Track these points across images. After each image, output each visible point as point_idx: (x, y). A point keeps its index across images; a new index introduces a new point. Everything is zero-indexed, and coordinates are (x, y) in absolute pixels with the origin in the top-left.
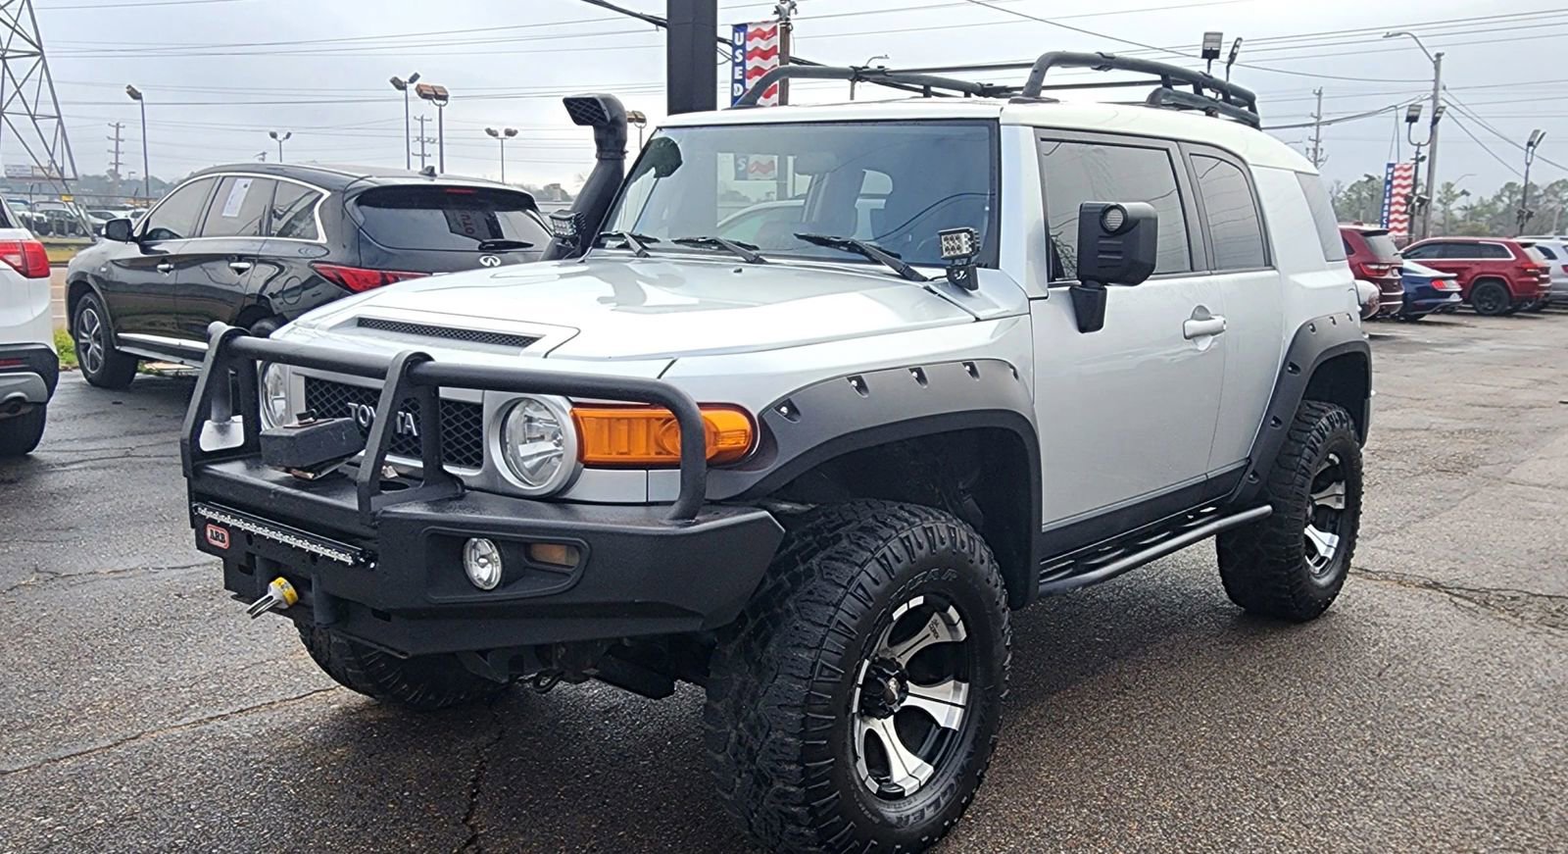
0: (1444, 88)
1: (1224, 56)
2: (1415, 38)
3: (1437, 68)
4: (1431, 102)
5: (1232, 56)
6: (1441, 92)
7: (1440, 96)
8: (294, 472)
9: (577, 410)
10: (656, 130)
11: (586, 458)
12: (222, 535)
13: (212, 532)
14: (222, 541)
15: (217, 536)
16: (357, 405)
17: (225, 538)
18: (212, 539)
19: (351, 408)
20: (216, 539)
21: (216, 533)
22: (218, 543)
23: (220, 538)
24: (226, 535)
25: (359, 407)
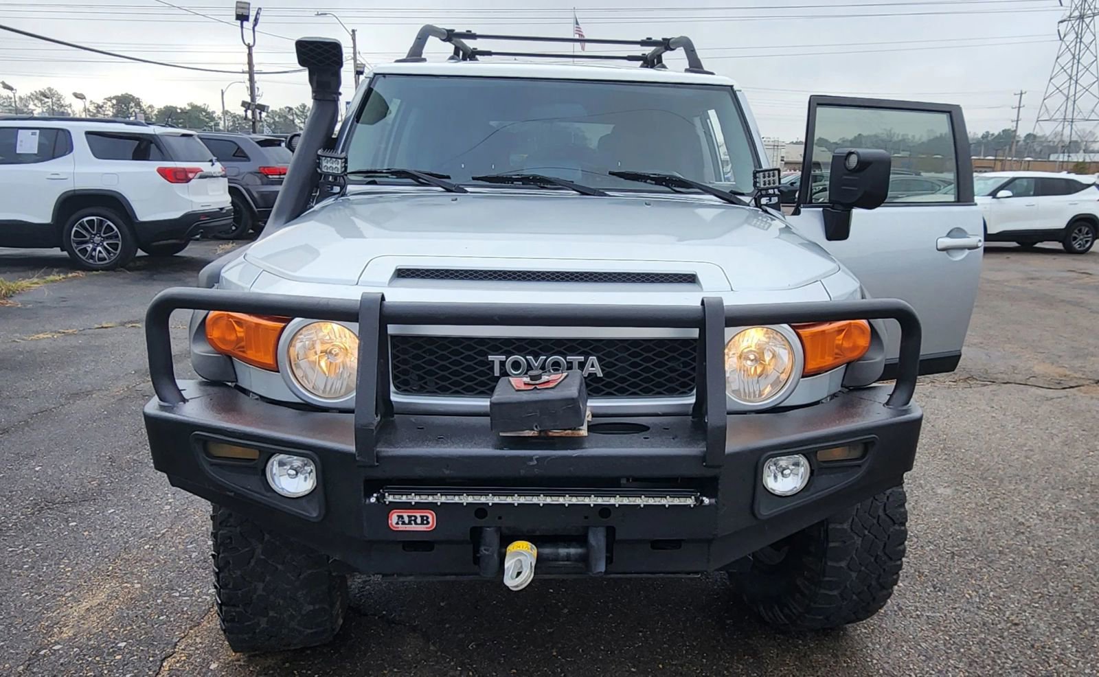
0: (359, 53)
1: (252, 19)
2: (336, 18)
3: (354, 40)
4: (352, 61)
5: (256, 20)
6: (358, 55)
7: (358, 58)
8: (556, 433)
9: (800, 331)
10: (374, 76)
11: (806, 370)
12: (422, 517)
13: (400, 517)
14: (422, 523)
15: (412, 520)
16: (503, 358)
17: (430, 520)
18: (400, 526)
19: (493, 361)
20: (410, 523)
21: (409, 517)
22: (413, 527)
23: (419, 521)
24: (431, 517)
25: (507, 358)
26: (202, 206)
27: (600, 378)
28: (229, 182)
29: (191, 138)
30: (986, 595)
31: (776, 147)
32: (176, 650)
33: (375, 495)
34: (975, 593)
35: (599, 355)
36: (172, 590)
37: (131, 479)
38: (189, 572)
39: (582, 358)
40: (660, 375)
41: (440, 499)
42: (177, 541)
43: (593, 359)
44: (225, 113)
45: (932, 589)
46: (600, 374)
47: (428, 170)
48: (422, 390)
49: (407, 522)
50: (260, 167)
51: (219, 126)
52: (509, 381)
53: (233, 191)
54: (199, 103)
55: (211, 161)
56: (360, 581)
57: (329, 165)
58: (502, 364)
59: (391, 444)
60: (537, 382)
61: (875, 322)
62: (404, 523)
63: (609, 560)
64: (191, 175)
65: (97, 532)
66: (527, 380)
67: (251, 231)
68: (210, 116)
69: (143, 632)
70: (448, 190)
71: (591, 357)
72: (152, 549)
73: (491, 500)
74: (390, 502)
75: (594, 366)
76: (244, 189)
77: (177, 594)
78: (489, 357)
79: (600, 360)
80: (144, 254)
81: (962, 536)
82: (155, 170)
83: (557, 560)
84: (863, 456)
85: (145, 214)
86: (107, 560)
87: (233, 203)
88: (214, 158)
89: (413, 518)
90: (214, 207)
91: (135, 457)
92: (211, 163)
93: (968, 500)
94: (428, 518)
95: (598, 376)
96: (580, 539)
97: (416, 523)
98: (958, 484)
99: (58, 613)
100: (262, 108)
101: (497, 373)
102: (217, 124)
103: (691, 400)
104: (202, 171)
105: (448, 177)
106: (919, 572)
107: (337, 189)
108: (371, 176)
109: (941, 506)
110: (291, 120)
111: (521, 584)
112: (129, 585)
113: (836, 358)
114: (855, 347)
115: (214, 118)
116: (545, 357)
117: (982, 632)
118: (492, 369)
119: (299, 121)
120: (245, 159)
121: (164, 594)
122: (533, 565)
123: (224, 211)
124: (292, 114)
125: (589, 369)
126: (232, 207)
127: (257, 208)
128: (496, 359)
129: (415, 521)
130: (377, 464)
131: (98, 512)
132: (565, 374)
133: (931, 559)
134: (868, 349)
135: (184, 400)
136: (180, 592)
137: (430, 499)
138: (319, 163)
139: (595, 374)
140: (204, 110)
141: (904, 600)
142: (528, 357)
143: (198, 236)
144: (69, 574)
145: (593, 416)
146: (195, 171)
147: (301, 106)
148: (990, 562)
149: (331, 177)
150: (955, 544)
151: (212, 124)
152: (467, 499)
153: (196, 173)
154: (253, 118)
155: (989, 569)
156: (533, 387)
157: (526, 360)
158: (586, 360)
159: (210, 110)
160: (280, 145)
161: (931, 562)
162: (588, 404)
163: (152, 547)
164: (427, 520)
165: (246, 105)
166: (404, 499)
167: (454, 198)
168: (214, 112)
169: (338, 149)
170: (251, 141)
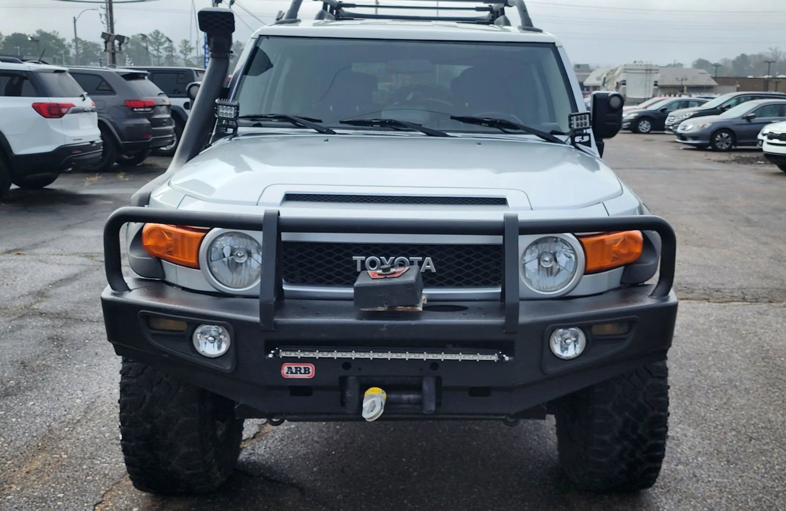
8: (400, 308)
9: (583, 240)
10: (259, 38)
11: (587, 269)
12: (305, 368)
13: (290, 368)
14: (305, 373)
15: (298, 370)
16: (364, 258)
17: (311, 370)
18: (289, 375)
19: (356, 261)
20: (296, 373)
21: (296, 368)
22: (299, 376)
23: (303, 371)
24: (312, 368)
25: (366, 259)
26: (75, 140)
27: (434, 273)
28: (99, 116)
29: (63, 74)
30: (772, 468)
31: (649, 72)
32: (104, 499)
33: (272, 352)
34: (762, 466)
35: (434, 256)
36: (94, 459)
37: (43, 379)
38: (105, 447)
39: (420, 258)
40: (477, 271)
41: (318, 355)
42: (91, 425)
43: (428, 259)
44: (76, 40)
45: (726, 463)
46: (434, 270)
47: (304, 116)
48: (303, 282)
49: (294, 371)
50: (126, 101)
51: (69, 54)
52: (368, 273)
53: (101, 125)
54: (48, 30)
55: (82, 96)
56: (246, 453)
57: (224, 111)
58: (363, 262)
59: (283, 316)
60: (387, 273)
61: (647, 232)
62: (292, 373)
63: (438, 405)
64: (64, 110)
65: (23, 419)
66: (380, 271)
67: (115, 164)
68: (60, 43)
69: (76, 487)
70: (321, 132)
71: (427, 258)
72: (72, 431)
73: (353, 355)
74: (283, 357)
75: (429, 264)
76: (110, 122)
77: (98, 462)
78: (353, 257)
79: (433, 260)
80: (17, 187)
81: (763, 425)
82: (30, 105)
83: (401, 403)
84: (628, 333)
85: (21, 147)
86: (35, 438)
87: (102, 137)
88: (85, 93)
89: (299, 369)
90: (86, 141)
91: (44, 362)
92: (82, 98)
93: (776, 398)
94: (309, 369)
95: (433, 271)
96: (417, 388)
97: (301, 373)
98: (771, 386)
99: (5, 475)
100: (121, 39)
101: (359, 269)
102: (67, 52)
103: (499, 290)
104: (74, 106)
105: (320, 121)
106: (718, 450)
107: (230, 131)
108: (256, 120)
109: (750, 402)
110: (144, 47)
111: (374, 416)
112: (58, 456)
113: (613, 261)
114: (630, 254)
115: (64, 45)
116: (394, 258)
117: (760, 493)
118: (355, 266)
119: (152, 48)
120: (110, 92)
121: (87, 462)
122: (383, 403)
123: (94, 145)
124: (147, 42)
125: (425, 266)
126: (101, 141)
127: (122, 140)
128: (358, 258)
129: (300, 371)
130: (274, 329)
131: (21, 404)
132: (407, 268)
133: (730, 442)
134: (641, 254)
135: (130, 290)
136: (100, 461)
137: (311, 355)
138: (217, 110)
139: (430, 270)
140: (54, 37)
141: (700, 470)
142: (381, 258)
143: (70, 169)
144: (6, 448)
145: (428, 301)
146: (68, 106)
147: (154, 33)
148: (782, 445)
149: (224, 121)
150: (755, 431)
151: (62, 52)
152: (336, 355)
153: (69, 109)
154: (112, 49)
155: (780, 449)
156: (384, 276)
157: (380, 259)
158: (424, 260)
159: (60, 36)
160: (144, 78)
161: (730, 444)
162: (424, 292)
163: (71, 429)
164: (308, 371)
165: (106, 37)
166: (293, 355)
167: (326, 139)
168: (64, 40)
169: (230, 98)
170: (117, 75)
